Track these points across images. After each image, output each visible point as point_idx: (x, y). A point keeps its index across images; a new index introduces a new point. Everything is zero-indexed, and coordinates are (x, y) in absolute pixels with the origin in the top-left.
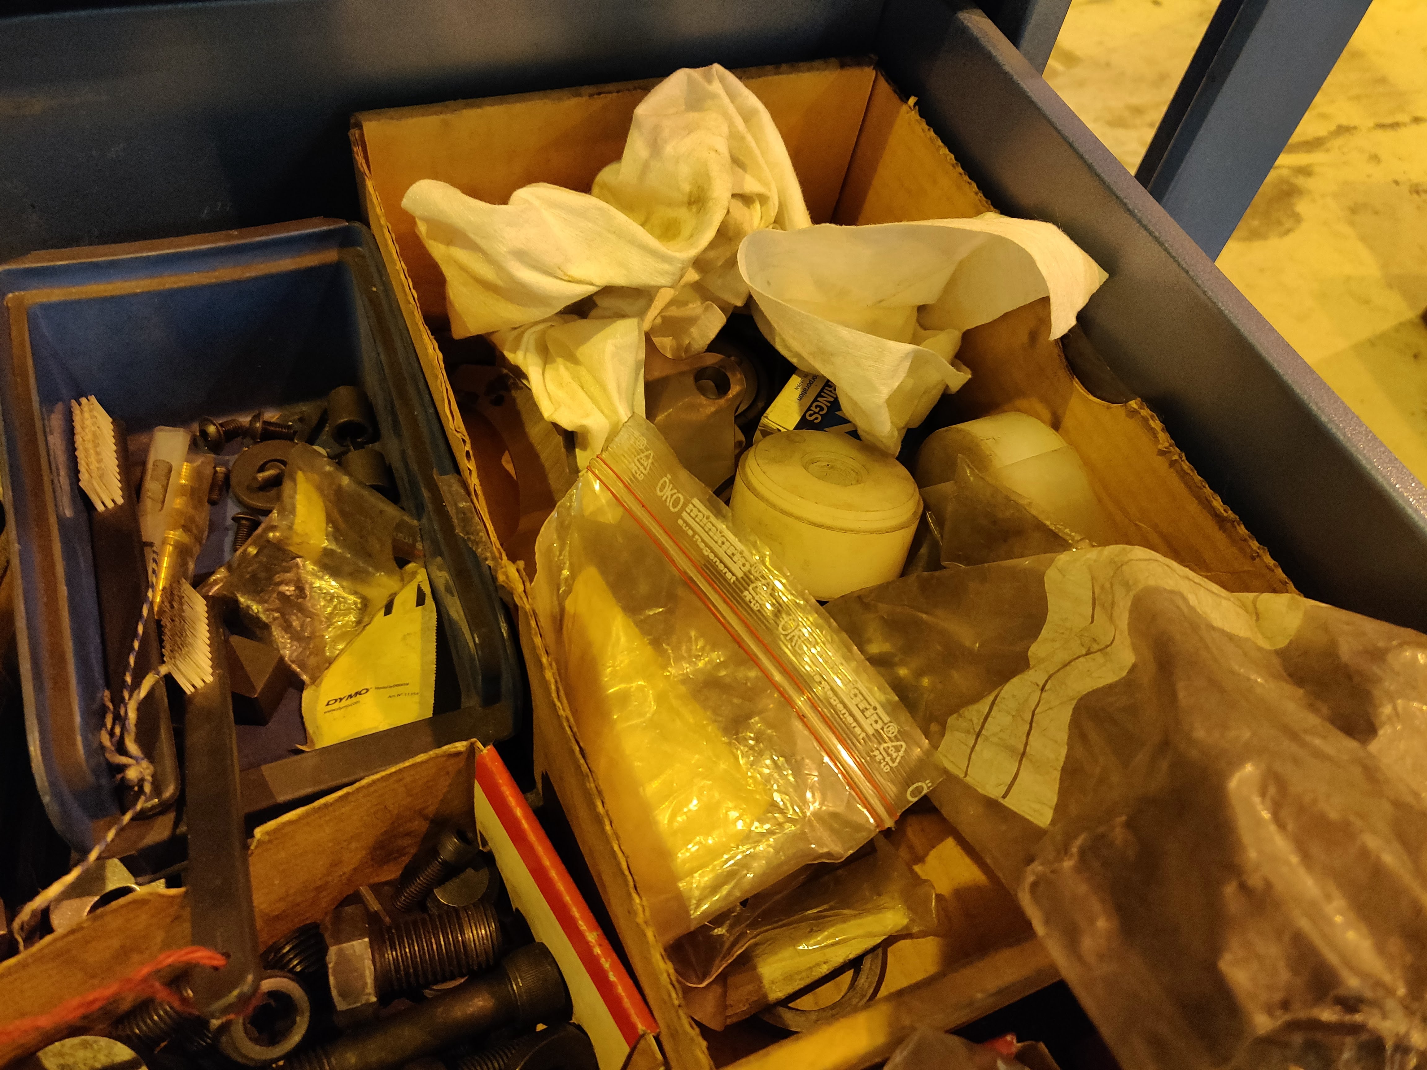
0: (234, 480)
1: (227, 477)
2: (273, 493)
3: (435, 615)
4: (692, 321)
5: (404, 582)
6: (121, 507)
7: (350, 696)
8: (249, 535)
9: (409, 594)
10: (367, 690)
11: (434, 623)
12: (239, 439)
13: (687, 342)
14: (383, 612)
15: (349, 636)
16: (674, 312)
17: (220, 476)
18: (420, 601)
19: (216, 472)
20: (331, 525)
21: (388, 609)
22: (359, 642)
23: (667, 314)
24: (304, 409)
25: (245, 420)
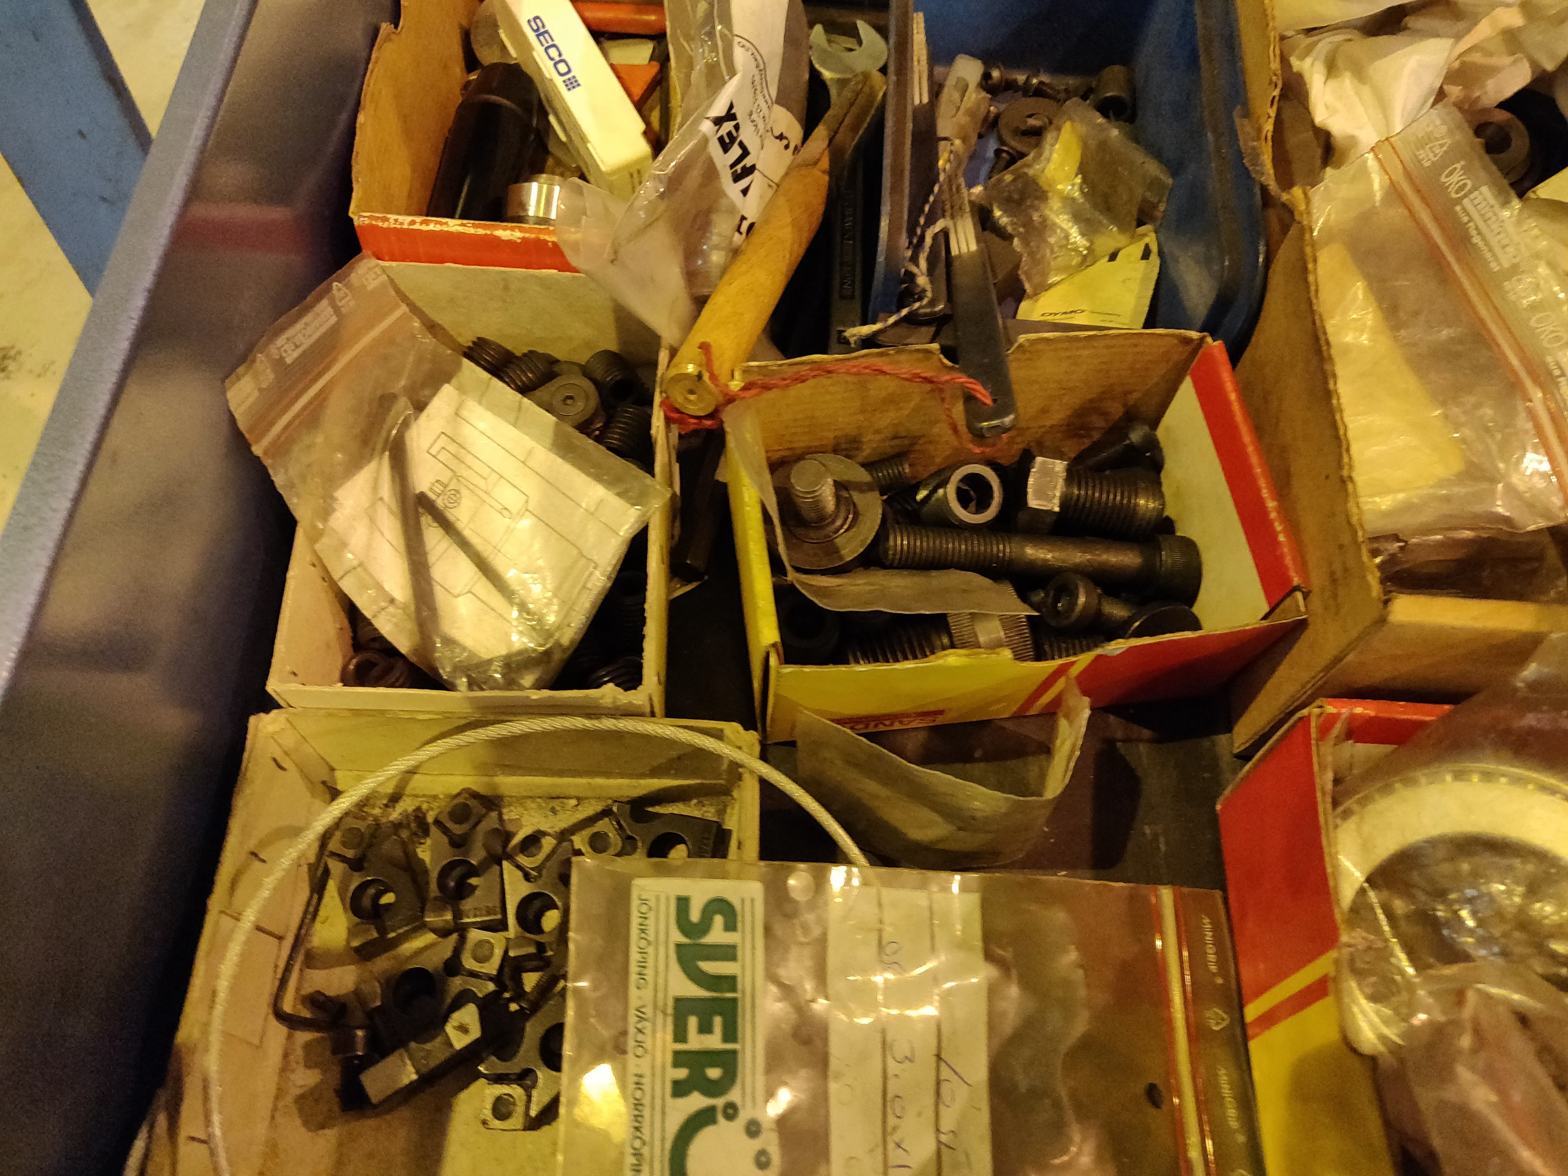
0: (1002, 122)
1: (997, 117)
2: (1033, 140)
3: (1157, 270)
4: (1493, 71)
5: (1134, 238)
6: (923, 106)
7: (1065, 313)
8: (1007, 167)
9: (1137, 249)
10: (1083, 311)
11: (1155, 276)
12: (1011, 91)
13: (1477, 94)
14: (1107, 258)
15: (1072, 271)
16: (1477, 58)
17: (992, 115)
18: (1146, 255)
19: (989, 111)
20: (1080, 176)
21: (1113, 257)
22: (1079, 278)
23: (1467, 59)
24: (1071, 82)
25: (1021, 78)
